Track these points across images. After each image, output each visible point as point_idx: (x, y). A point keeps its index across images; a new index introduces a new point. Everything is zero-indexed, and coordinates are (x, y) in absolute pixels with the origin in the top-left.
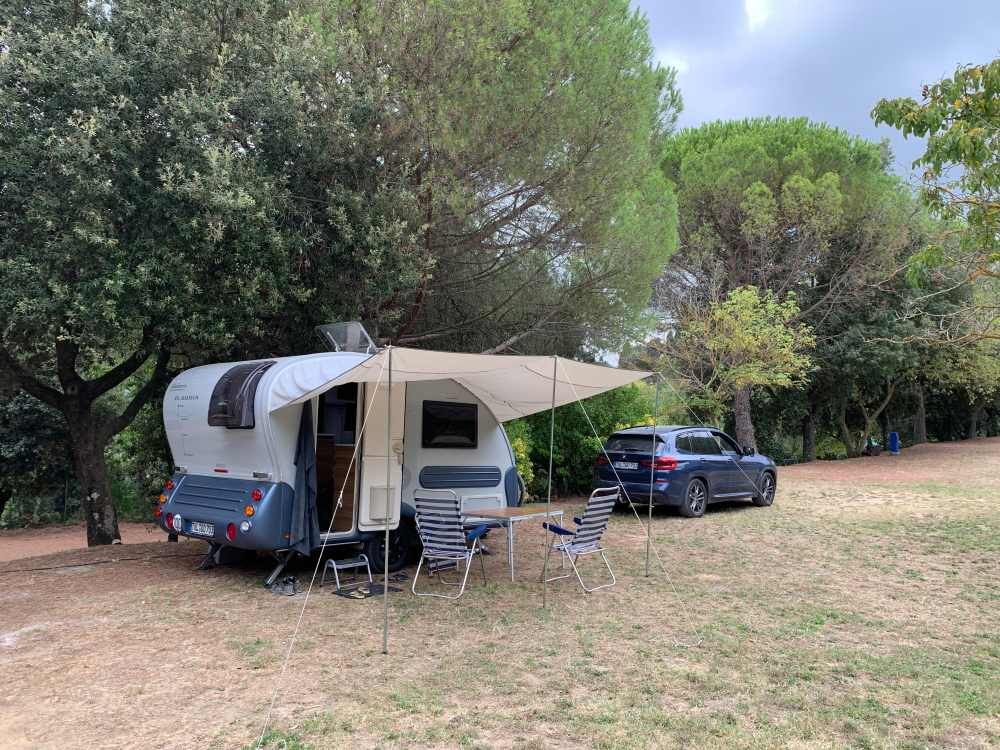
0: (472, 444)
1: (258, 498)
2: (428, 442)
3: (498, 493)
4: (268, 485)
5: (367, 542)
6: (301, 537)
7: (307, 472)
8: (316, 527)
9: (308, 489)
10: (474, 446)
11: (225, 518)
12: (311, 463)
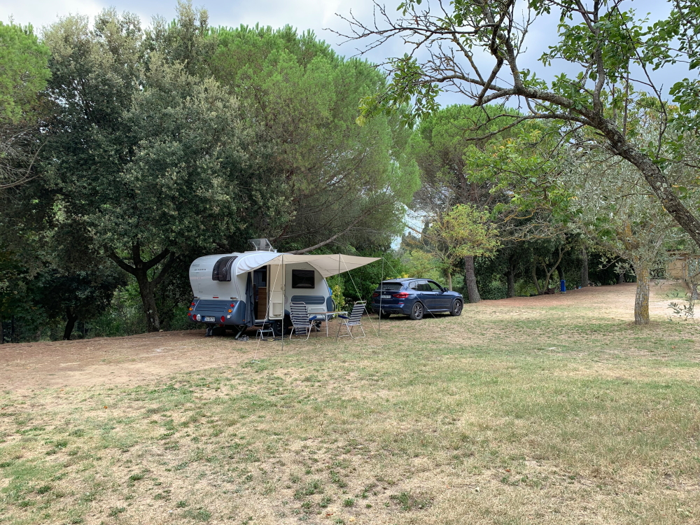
0: (312, 286)
1: (233, 307)
2: (294, 286)
3: (324, 307)
4: (236, 302)
5: (272, 324)
6: (249, 320)
7: (251, 297)
8: (254, 318)
9: (251, 303)
10: (314, 288)
11: (219, 315)
12: (252, 293)
